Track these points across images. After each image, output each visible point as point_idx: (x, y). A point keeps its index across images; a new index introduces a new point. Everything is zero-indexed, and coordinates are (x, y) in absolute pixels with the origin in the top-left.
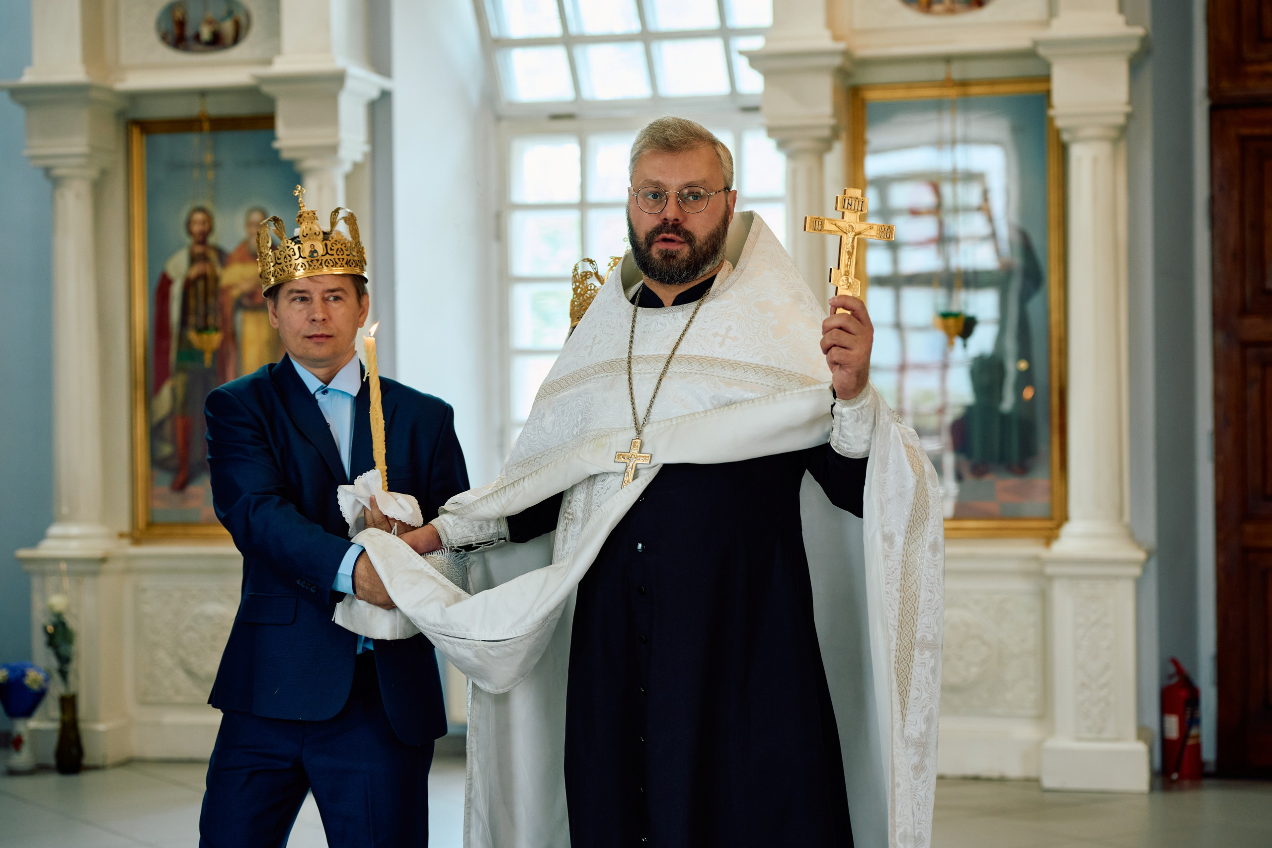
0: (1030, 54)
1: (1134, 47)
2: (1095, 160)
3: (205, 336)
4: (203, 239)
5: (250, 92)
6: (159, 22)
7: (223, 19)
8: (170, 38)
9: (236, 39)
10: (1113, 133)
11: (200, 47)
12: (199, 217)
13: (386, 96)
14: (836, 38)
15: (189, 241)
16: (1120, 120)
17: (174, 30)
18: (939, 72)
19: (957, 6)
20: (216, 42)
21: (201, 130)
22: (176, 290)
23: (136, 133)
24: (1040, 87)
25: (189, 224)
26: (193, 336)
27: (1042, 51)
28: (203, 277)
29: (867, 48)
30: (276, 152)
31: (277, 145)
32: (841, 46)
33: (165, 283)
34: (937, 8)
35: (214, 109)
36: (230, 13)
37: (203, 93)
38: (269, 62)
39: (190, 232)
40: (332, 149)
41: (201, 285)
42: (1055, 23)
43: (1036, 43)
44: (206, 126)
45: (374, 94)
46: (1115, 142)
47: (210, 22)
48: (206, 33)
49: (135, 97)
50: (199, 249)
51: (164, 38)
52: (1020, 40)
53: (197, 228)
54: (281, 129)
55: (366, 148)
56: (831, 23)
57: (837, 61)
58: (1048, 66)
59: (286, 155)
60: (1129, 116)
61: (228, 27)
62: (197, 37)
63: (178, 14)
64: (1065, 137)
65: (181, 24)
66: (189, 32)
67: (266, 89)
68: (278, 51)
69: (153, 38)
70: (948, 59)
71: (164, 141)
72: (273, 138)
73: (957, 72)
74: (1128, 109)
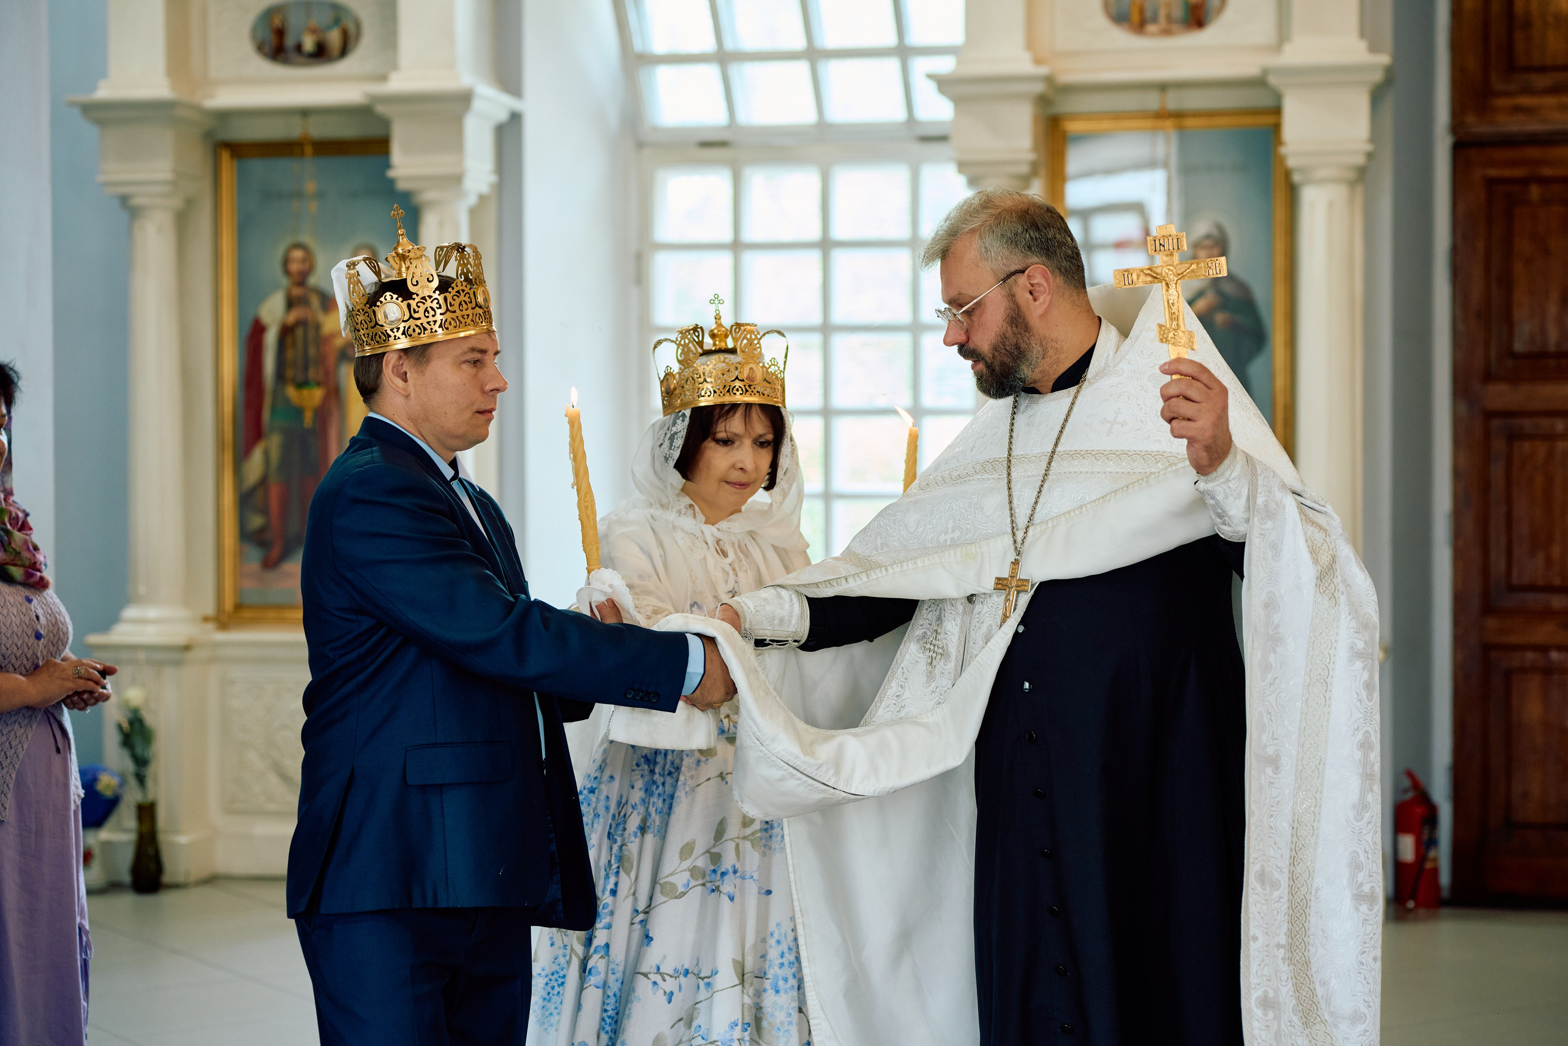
0: (1259, 82)
1: (1378, 77)
2: (1331, 205)
3: (305, 392)
4: (301, 280)
5: (362, 112)
6: (254, 30)
7: (329, 28)
8: (267, 48)
9: (344, 52)
10: (1351, 175)
11: (301, 59)
12: (298, 254)
13: (516, 118)
14: (1038, 61)
15: (285, 281)
16: (1360, 160)
17: (272, 40)
18: (1152, 102)
19: (1174, 27)
20: (321, 54)
21: (302, 154)
22: (271, 338)
23: (225, 156)
24: (1270, 120)
25: (286, 262)
26: (291, 392)
27: (1272, 80)
28: (302, 323)
29: (1072, 73)
30: (391, 182)
31: (392, 174)
32: (1043, 70)
33: (257, 330)
34: (1151, 28)
35: (318, 130)
36: (337, 21)
37: (305, 113)
38: (383, 78)
39: (287, 272)
40: (456, 180)
41: (299, 332)
42: (1288, 48)
43: (1266, 72)
44: (308, 150)
45: (503, 116)
46: (1352, 184)
47: (314, 31)
48: (309, 44)
49: (224, 116)
50: (297, 291)
51: (260, 48)
52: (1247, 66)
53: (294, 267)
54: (397, 156)
55: (493, 178)
56: (1030, 44)
57: (1039, 88)
58: (1278, 97)
59: (402, 186)
60: (1370, 156)
61: (334, 37)
62: (299, 48)
63: (277, 22)
64: (1296, 178)
65: (280, 33)
66: (290, 41)
67: (381, 109)
68: (394, 65)
69: (247, 47)
70: (1163, 87)
71: (258, 167)
72: (388, 165)
73: (1173, 101)
74: (1369, 147)
